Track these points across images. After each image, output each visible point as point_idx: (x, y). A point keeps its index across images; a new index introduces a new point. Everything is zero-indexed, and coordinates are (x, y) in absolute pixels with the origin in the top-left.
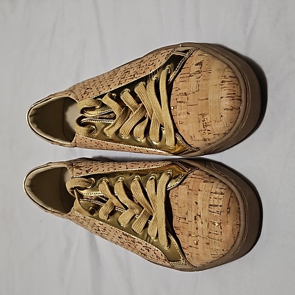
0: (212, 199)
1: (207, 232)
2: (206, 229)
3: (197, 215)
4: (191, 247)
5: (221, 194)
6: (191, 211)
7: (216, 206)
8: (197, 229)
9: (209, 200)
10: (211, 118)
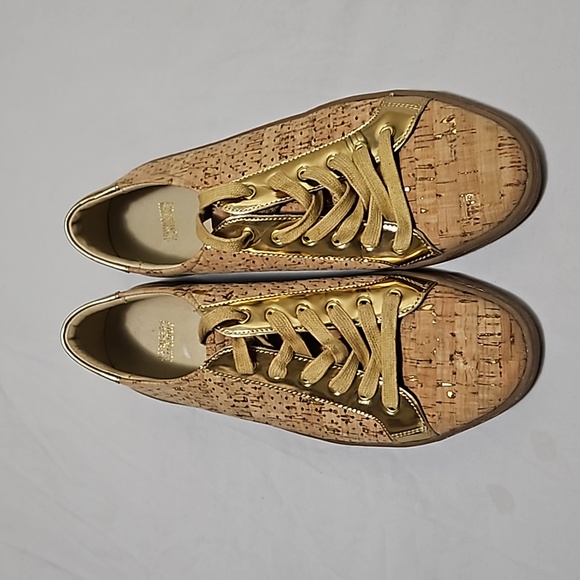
0: (482, 325)
1: (474, 376)
2: (473, 372)
3: (456, 352)
4: (440, 402)
5: (497, 316)
6: (443, 347)
7: (491, 335)
8: (455, 373)
9: (477, 328)
10: (483, 200)
